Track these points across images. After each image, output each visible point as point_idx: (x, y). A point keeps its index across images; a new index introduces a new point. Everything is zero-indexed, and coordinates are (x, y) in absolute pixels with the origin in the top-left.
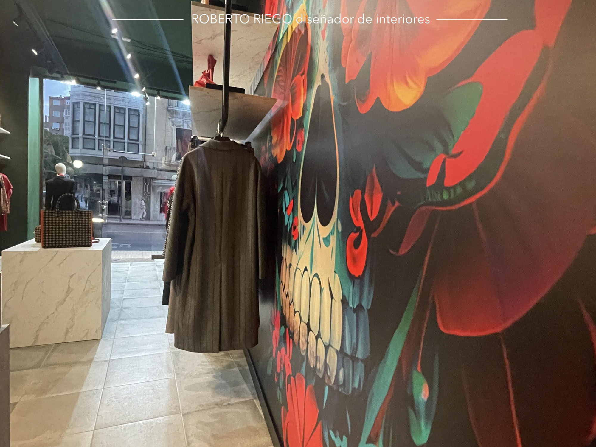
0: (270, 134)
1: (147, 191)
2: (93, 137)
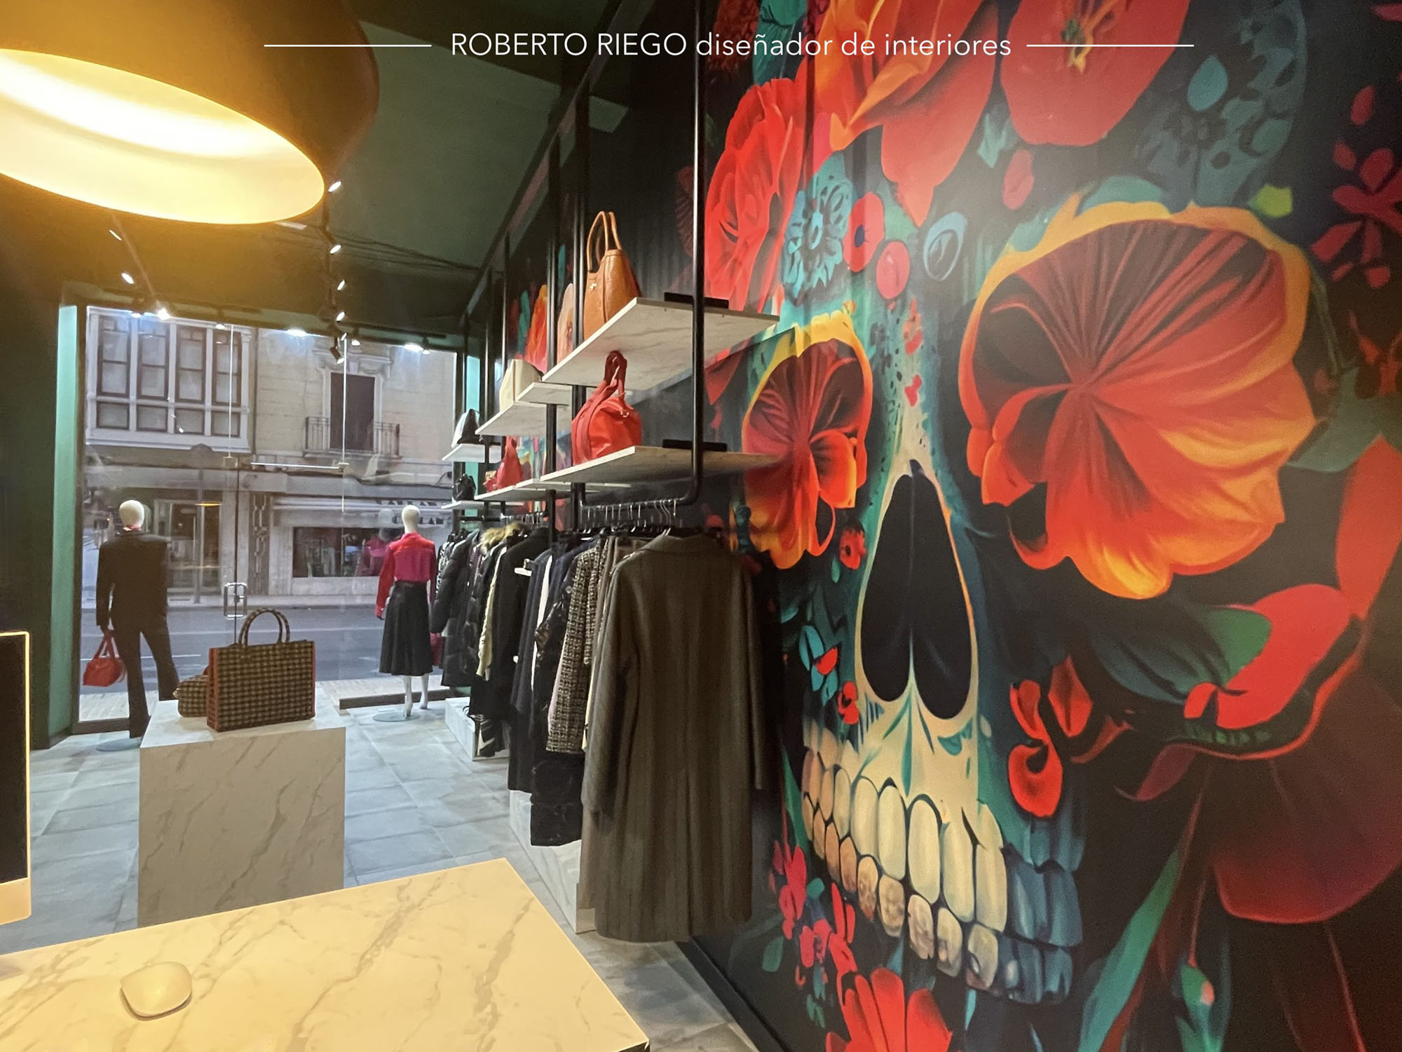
0: (743, 501)
1: (261, 525)
2: (125, 400)
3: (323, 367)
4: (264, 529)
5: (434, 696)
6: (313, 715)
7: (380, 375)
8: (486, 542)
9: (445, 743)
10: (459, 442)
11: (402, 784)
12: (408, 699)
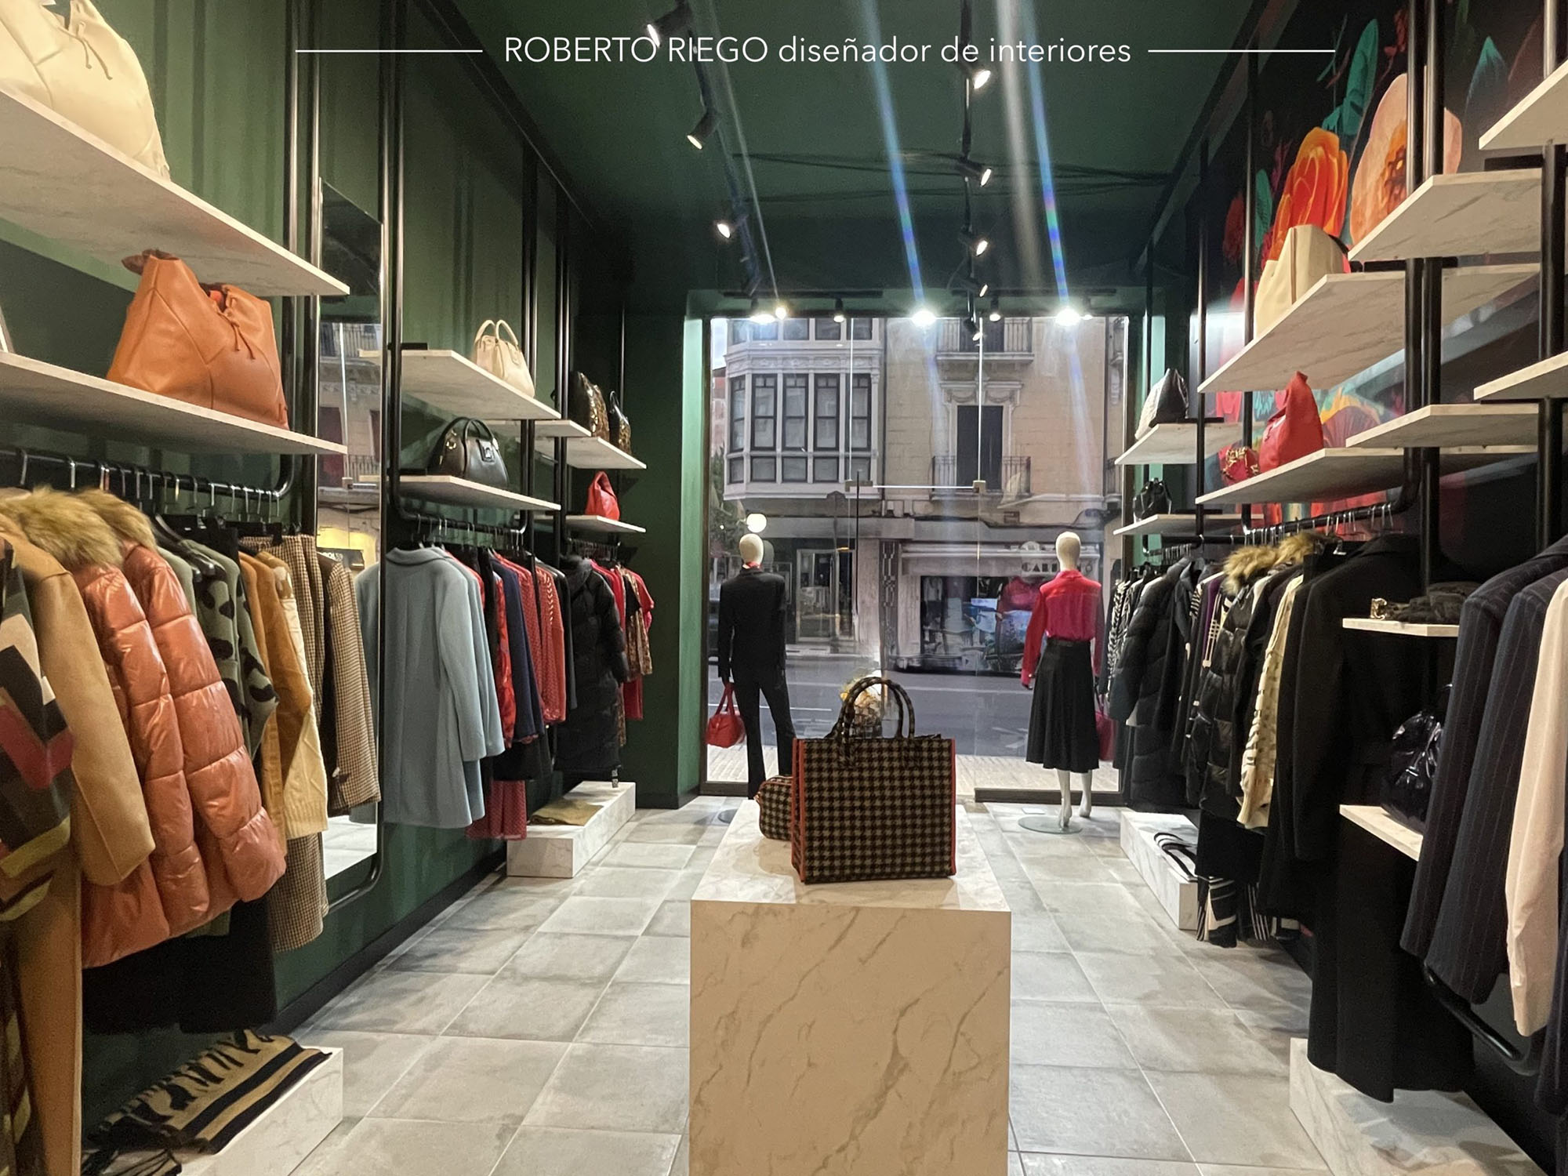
1: (890, 574)
2: (771, 453)
3: (950, 401)
4: (893, 578)
5: (1100, 799)
6: (952, 872)
7: (1008, 402)
8: (1237, 571)
9: (1128, 885)
10: (1152, 425)
11: (1074, 953)
12: (1065, 799)
